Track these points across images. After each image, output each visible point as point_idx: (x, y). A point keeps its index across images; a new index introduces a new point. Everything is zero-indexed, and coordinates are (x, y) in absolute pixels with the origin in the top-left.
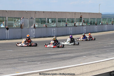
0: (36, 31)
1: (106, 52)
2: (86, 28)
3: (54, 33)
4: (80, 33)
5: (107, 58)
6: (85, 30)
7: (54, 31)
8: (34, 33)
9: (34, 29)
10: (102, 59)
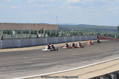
0: (3, 42)
1: (73, 62)
2: (48, 40)
3: (19, 44)
4: (42, 44)
5: (77, 67)
6: (47, 41)
7: (19, 42)
8: (2, 44)
9: (1, 41)
10: (74, 68)
